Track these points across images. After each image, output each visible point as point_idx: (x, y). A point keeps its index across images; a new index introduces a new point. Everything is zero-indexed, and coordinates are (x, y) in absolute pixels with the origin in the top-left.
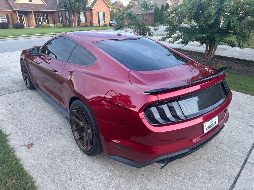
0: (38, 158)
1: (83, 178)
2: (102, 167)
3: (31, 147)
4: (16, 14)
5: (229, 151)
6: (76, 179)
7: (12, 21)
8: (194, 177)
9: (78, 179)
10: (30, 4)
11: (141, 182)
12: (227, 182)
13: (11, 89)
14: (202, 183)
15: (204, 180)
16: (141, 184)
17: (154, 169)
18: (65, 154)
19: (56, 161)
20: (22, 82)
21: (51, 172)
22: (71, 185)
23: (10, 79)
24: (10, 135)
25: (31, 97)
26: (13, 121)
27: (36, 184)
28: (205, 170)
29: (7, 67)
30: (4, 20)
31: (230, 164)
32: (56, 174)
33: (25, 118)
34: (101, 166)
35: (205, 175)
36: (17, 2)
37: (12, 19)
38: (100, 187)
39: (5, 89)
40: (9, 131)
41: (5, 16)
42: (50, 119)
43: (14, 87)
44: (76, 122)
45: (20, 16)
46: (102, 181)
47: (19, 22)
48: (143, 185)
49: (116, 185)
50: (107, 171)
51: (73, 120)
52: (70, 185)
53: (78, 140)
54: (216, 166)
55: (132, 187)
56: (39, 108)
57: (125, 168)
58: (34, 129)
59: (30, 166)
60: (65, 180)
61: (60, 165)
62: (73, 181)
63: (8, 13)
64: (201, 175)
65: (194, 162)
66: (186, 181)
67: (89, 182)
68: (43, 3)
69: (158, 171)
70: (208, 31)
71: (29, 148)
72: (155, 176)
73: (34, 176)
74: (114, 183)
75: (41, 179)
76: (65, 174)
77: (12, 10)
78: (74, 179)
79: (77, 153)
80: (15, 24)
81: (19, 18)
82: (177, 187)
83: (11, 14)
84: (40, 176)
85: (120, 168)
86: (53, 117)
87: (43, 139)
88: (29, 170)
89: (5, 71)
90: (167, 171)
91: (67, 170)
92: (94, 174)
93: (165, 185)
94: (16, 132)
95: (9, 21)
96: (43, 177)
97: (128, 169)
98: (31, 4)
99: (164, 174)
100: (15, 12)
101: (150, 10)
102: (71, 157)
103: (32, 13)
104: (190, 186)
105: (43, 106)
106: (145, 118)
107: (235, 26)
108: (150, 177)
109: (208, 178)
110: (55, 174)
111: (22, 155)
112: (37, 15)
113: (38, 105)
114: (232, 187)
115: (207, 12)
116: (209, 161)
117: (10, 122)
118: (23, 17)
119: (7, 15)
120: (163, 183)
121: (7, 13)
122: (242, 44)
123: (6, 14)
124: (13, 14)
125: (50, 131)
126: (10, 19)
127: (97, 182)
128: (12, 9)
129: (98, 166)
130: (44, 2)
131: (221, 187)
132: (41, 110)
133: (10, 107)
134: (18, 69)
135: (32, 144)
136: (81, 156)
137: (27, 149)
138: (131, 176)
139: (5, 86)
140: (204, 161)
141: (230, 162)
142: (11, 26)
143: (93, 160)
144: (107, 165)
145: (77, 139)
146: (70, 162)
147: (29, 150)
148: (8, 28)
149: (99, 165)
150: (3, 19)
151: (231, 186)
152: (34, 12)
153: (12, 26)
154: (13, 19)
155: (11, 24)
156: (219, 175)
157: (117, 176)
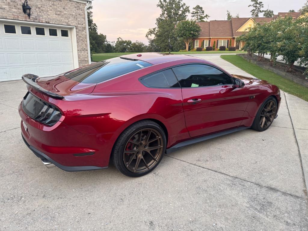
4: (235, 40)
36: (238, 31)
41: (226, 42)
47: (235, 46)
77: (233, 37)
80: (231, 47)
121: (228, 39)
124: (232, 40)
142: (227, 49)
150: (224, 44)
154: (231, 44)
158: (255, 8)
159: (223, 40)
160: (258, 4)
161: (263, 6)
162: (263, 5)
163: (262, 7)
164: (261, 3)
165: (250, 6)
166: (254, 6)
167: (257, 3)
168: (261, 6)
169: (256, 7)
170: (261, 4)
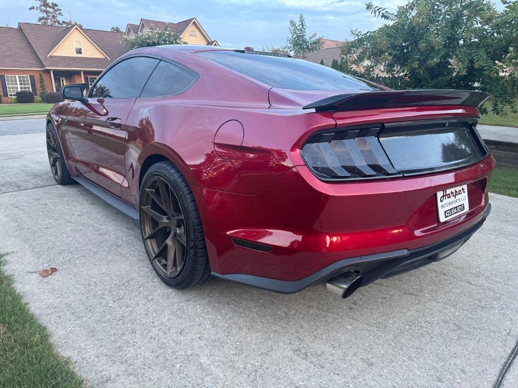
0: (63, 293)
1: (163, 330)
2: (206, 311)
3: (50, 275)
4: (50, 76)
5: (496, 290)
6: (145, 332)
7: (41, 89)
8: (422, 334)
9: (150, 331)
10: (78, 58)
11: (297, 339)
12: (502, 345)
13: (22, 184)
14: (441, 344)
15: (445, 340)
16: (297, 343)
17: (325, 317)
18: (124, 287)
19: (102, 300)
20: (47, 174)
21: (89, 318)
22: (134, 342)
23: (24, 170)
24: (7, 254)
25: (62, 196)
26: (18, 233)
27: (52, 340)
28: (445, 322)
29: (21, 154)
30: (25, 88)
31: (502, 312)
32: (101, 321)
33: (46, 228)
34: (206, 309)
35: (445, 332)
36: (53, 55)
37: (41, 85)
38: (201, 347)
39: (11, 184)
40: (7, 248)
41: (28, 81)
42: (98, 230)
43: (29, 182)
44: (152, 218)
45: (57, 80)
46: (206, 336)
47: (55, 91)
48: (301, 346)
49: (238, 343)
50: (219, 318)
51: (146, 212)
52: (132, 342)
53: (155, 258)
54: (470, 315)
55: (274, 348)
56: (76, 213)
57: (259, 313)
58: (61, 246)
59: (44, 307)
60: (120, 332)
61: (111, 307)
62: (138, 335)
63: (34, 75)
64: (437, 330)
65: (419, 306)
66: (403, 341)
67: (175, 338)
68: (104, 57)
69: (337, 321)
70: (428, 83)
71: (44, 277)
72: (330, 329)
73: (49, 326)
74: (233, 340)
75: (66, 331)
76: (121, 322)
77: (43, 69)
78: (140, 331)
79: (151, 286)
80: (46, 94)
81: (55, 84)
82: (382, 352)
83: (41, 75)
84: (63, 325)
85: (247, 314)
86: (103, 227)
87: (78, 262)
88: (41, 314)
89: (15, 158)
90: (357, 321)
91: (126, 315)
92: (188, 324)
93: (354, 347)
94: (21, 250)
95: (35, 88)
96: (69, 327)
97: (265, 316)
98: (81, 58)
99: (349, 327)
100: (48, 72)
101: (309, 51)
102: (137, 293)
103: (81, 74)
104: (414, 351)
105: (85, 211)
106: (305, 165)
107: (484, 68)
108: (316, 331)
109: (454, 335)
110: (97, 322)
111: (29, 289)
112: (90, 78)
113: (76, 208)
114: (513, 355)
115: (426, 43)
116: (454, 306)
117: (12, 234)
118: (63, 82)
119: (32, 78)
120: (349, 342)
121: (32, 74)
122: (501, 106)
123: (30, 76)
124: (45, 76)
125: (95, 250)
126: (38, 85)
127: (194, 338)
128: (43, 66)
129: (199, 310)
130: (105, 55)
131: (488, 353)
132: (80, 215)
133: (16, 211)
134: (42, 157)
135: (54, 270)
136: (161, 291)
137: (42, 278)
138: (274, 329)
139: (11, 180)
140: (442, 304)
141: (502, 308)
142: (37, 98)
143: (187, 299)
144: (219, 307)
145: (154, 256)
146: (134, 302)
147: (45, 280)
148: (32, 102)
149: (199, 308)
150: (23, 86)
151: (510, 352)
152: (86, 73)
153: (41, 99)
154: (44, 85)
155: (38, 94)
156: (480, 331)
157: (240, 328)
158: (45, 15)
159: (17, 76)
160: (50, 7)
161: (61, 12)
162: (60, 10)
163: (59, 14)
164: (56, 5)
165: (33, 8)
166: (41, 11)
167: (46, 5)
168: (58, 12)
169: (47, 12)
170: (56, 8)
